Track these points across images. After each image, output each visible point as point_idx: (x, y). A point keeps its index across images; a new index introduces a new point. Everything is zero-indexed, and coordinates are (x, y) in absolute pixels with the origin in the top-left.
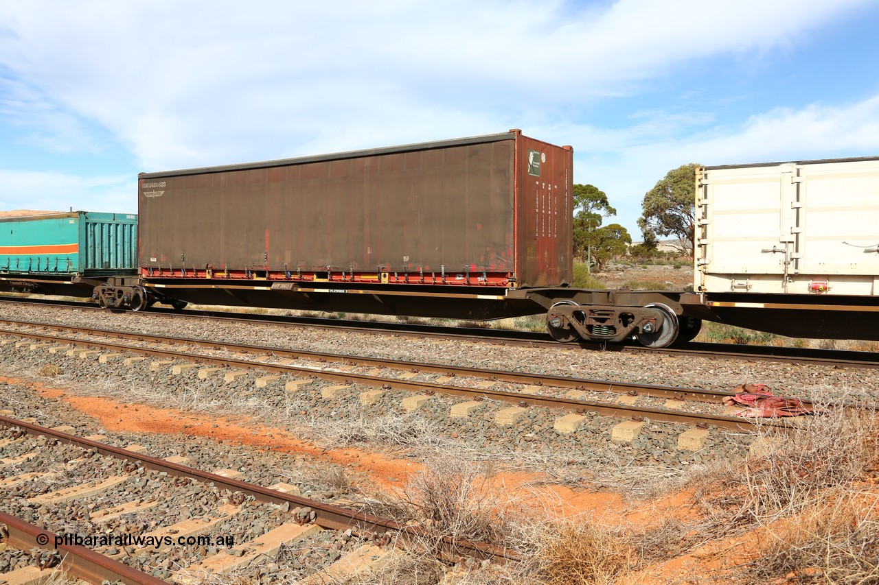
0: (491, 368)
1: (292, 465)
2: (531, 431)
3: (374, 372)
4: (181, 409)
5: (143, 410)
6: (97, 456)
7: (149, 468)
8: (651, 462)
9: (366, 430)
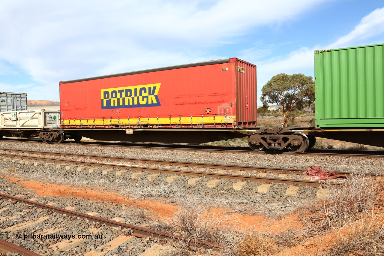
0: (203, 163)
1: (120, 209)
2: (223, 190)
3: (153, 166)
4: (71, 185)
5: (54, 186)
6: (35, 208)
7: (58, 213)
8: (275, 201)
9: (152, 192)
